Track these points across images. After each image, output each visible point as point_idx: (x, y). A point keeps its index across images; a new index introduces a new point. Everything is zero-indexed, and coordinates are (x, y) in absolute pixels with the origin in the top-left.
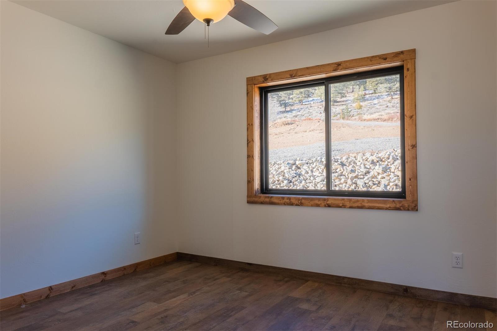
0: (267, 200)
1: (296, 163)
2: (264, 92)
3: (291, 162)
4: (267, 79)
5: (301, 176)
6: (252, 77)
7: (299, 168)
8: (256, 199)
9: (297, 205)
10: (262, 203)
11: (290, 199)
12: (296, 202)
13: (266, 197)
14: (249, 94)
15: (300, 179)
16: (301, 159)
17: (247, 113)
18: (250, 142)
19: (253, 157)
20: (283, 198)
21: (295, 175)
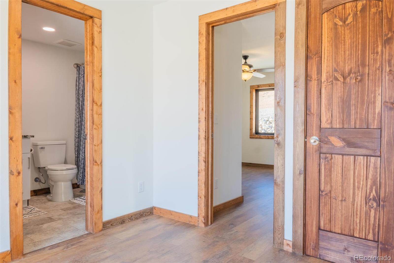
0: (259, 137)
1: (269, 120)
2: (257, 91)
3: (266, 119)
4: (259, 87)
5: (272, 128)
6: (253, 86)
7: (271, 123)
8: (254, 137)
9: (271, 139)
10: (256, 138)
11: (268, 136)
12: (271, 138)
13: (258, 136)
14: (251, 92)
15: (272, 129)
16: (272, 117)
17: (250, 101)
18: (251, 113)
19: (252, 119)
20: (265, 136)
21: (269, 127)
